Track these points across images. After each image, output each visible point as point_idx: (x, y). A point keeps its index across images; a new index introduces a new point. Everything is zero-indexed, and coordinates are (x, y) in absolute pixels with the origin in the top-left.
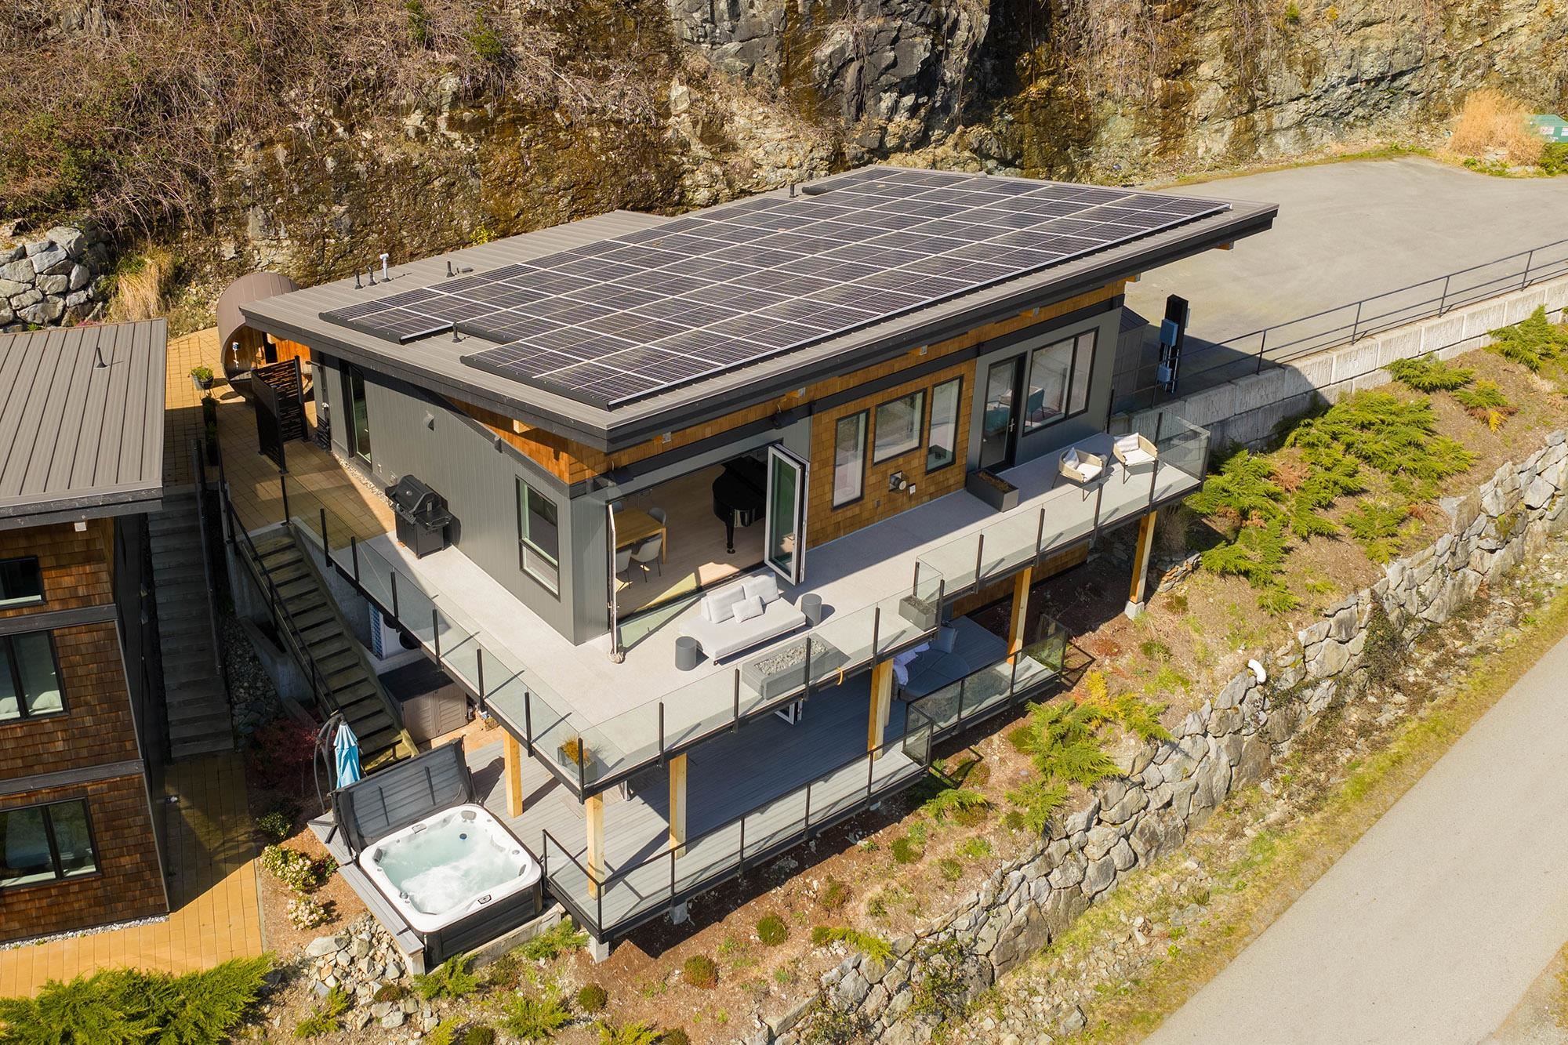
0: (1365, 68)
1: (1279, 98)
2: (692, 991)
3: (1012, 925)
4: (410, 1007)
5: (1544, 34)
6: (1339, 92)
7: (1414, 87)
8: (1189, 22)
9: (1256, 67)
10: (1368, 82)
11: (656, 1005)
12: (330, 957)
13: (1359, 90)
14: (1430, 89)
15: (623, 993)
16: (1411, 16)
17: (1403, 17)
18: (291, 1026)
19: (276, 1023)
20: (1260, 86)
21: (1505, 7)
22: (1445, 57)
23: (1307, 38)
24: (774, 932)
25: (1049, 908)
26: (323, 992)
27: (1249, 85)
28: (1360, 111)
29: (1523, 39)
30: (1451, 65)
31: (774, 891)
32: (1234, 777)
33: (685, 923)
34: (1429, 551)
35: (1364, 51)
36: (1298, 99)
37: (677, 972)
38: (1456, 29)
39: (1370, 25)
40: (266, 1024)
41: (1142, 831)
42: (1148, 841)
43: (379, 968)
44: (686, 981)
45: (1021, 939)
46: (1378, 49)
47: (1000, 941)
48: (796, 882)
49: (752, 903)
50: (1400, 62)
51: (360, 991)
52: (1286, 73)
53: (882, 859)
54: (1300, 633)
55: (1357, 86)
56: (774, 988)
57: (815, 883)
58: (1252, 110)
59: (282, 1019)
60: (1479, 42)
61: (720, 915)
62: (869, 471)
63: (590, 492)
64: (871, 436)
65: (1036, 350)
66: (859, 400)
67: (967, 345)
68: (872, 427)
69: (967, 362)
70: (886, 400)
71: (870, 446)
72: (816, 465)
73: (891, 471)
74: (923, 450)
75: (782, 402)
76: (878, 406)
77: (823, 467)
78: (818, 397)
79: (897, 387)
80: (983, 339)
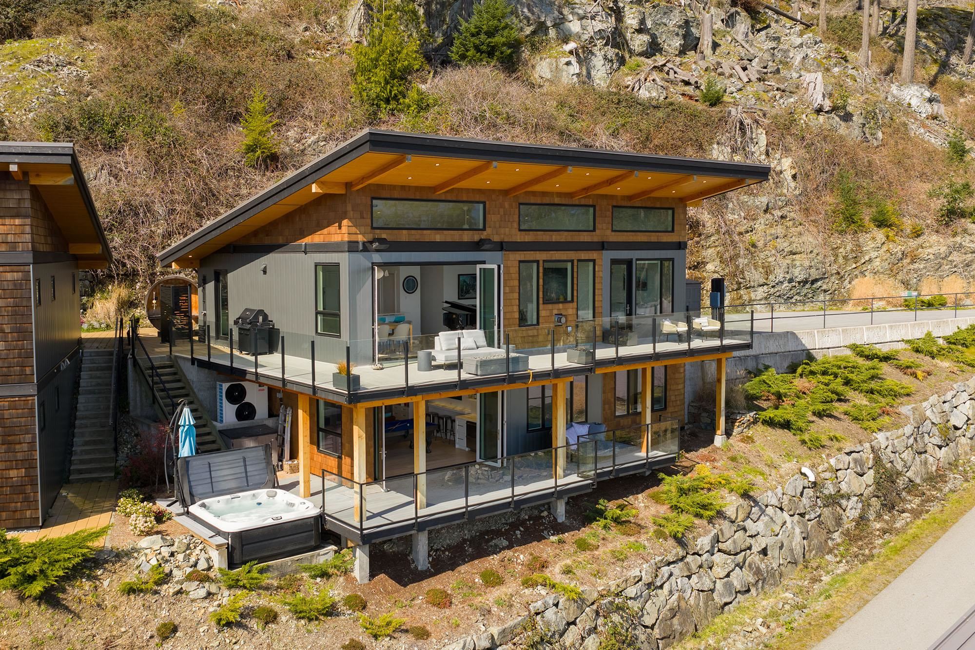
0: (796, 275)
1: (752, 284)
2: (432, 609)
3: (668, 607)
4: (213, 588)
5: (889, 261)
6: (785, 285)
7: (825, 287)
8: (698, 243)
9: (738, 266)
10: (799, 283)
11: (404, 613)
12: (155, 548)
13: (795, 286)
14: (833, 289)
15: (378, 604)
16: (815, 251)
17: (811, 252)
18: (116, 586)
19: (106, 583)
20: (741, 276)
21: (864, 249)
22: (838, 273)
23: (762, 256)
24: (492, 580)
25: (692, 603)
26: (146, 568)
27: (735, 275)
28: (799, 298)
29: (878, 263)
30: (842, 277)
31: (492, 557)
32: (807, 548)
33: (428, 570)
34: (900, 431)
35: (794, 266)
36: (763, 285)
37: (421, 598)
38: (841, 260)
39: (795, 254)
40: (98, 583)
41: (750, 565)
42: (755, 574)
43: (193, 559)
44: (427, 602)
45: (675, 621)
46: (801, 265)
47: (660, 618)
48: (508, 553)
49: (476, 562)
50: (814, 274)
51: (176, 572)
52: (754, 271)
53: (570, 548)
54: (831, 460)
55: (794, 284)
56: (495, 609)
57: (522, 556)
58: (739, 289)
59: (112, 581)
60: (854, 266)
61: (452, 565)
62: (541, 306)
63: (361, 251)
64: (541, 281)
65: (637, 260)
66: (532, 252)
67: (596, 239)
68: (541, 275)
69: (597, 252)
70: (549, 259)
71: (541, 288)
72: (507, 288)
73: (555, 312)
74: (575, 304)
75: (484, 235)
76: (544, 261)
77: (512, 292)
78: (506, 240)
79: (555, 252)
80: (605, 240)
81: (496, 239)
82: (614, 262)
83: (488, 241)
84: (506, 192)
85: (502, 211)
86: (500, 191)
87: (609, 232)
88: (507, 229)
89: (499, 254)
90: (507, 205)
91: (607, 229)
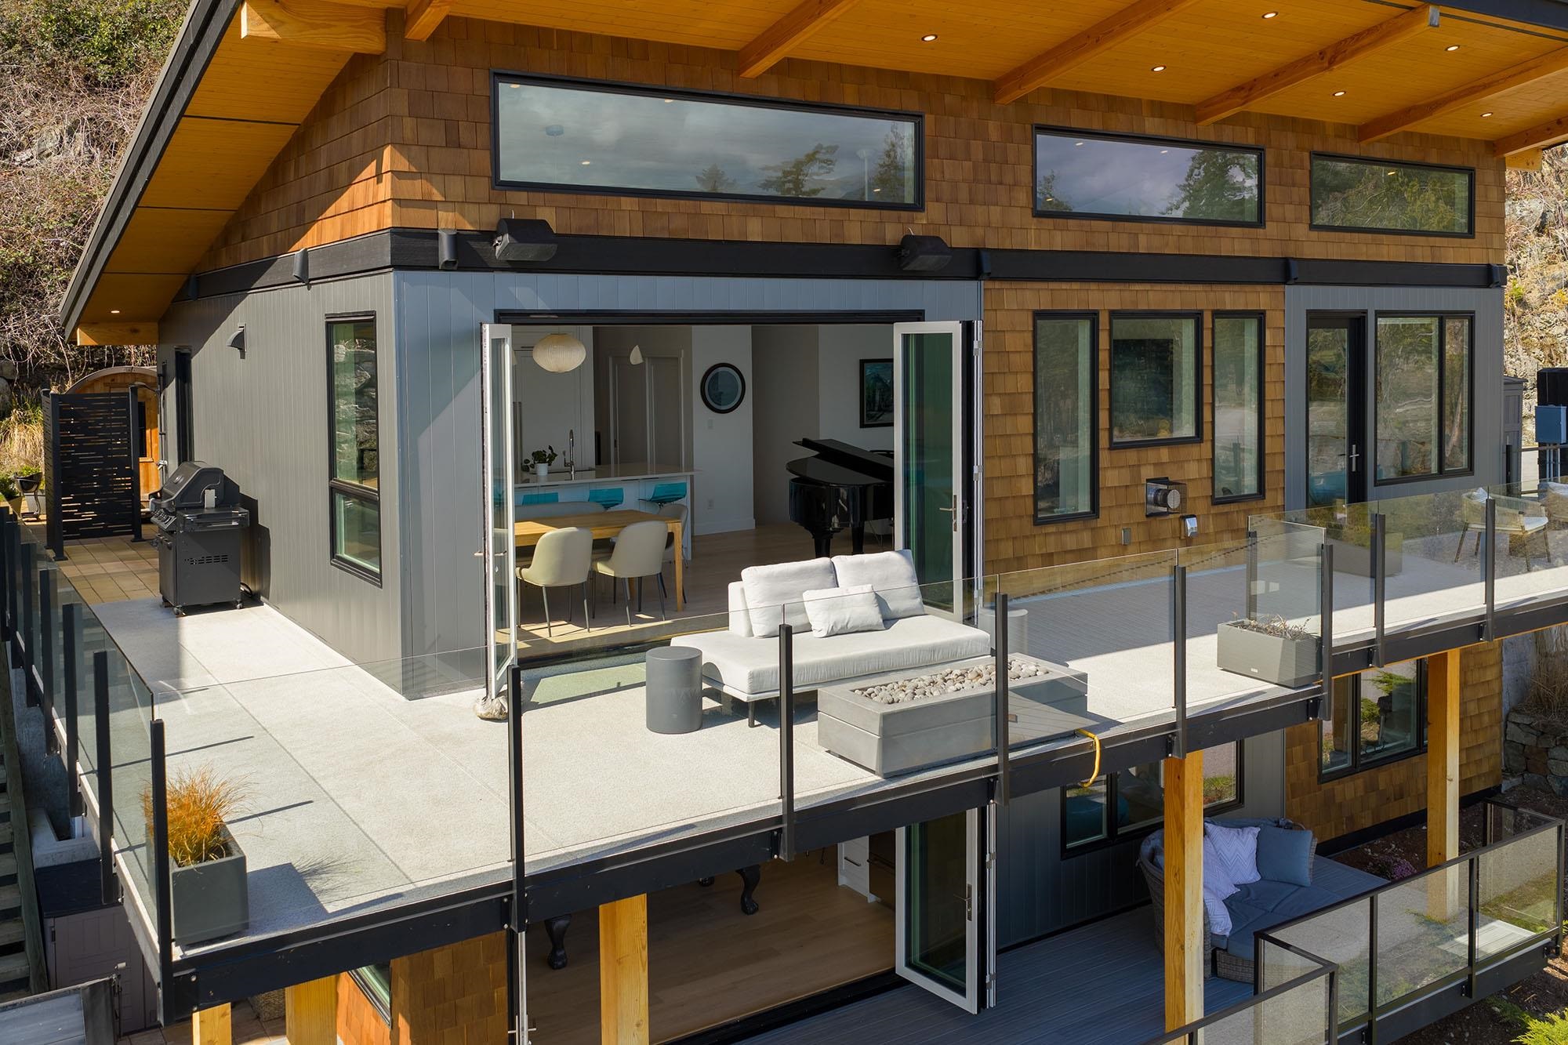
23: (1538, 322)
62: (1104, 457)
63: (448, 267)
64: (1104, 377)
65: (1380, 314)
66: (1076, 286)
67: (1266, 250)
68: (1104, 357)
69: (1269, 288)
70: (1129, 307)
71: (1103, 397)
72: (996, 401)
73: (1148, 472)
74: (1206, 446)
75: (918, 225)
76: (1114, 314)
77: (1011, 412)
78: (992, 243)
79: (1147, 287)
80: (1291, 252)
81: (959, 238)
82: (1317, 319)
83: (932, 243)
84: (990, 89)
85: (977, 147)
86: (970, 82)
87: (1301, 230)
88: (995, 211)
89: (968, 289)
90: (993, 130)
91: (1298, 221)
